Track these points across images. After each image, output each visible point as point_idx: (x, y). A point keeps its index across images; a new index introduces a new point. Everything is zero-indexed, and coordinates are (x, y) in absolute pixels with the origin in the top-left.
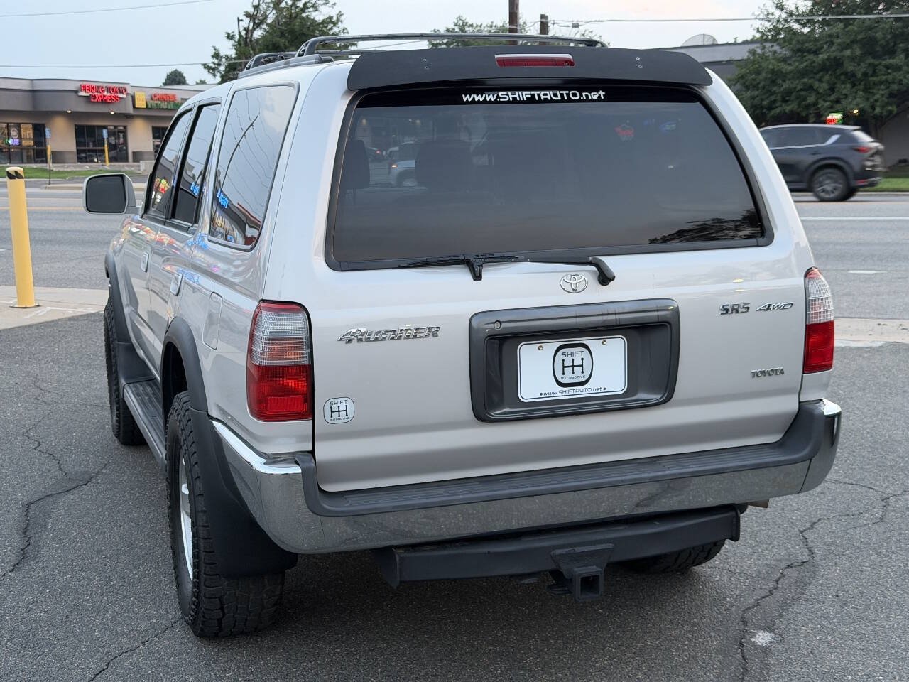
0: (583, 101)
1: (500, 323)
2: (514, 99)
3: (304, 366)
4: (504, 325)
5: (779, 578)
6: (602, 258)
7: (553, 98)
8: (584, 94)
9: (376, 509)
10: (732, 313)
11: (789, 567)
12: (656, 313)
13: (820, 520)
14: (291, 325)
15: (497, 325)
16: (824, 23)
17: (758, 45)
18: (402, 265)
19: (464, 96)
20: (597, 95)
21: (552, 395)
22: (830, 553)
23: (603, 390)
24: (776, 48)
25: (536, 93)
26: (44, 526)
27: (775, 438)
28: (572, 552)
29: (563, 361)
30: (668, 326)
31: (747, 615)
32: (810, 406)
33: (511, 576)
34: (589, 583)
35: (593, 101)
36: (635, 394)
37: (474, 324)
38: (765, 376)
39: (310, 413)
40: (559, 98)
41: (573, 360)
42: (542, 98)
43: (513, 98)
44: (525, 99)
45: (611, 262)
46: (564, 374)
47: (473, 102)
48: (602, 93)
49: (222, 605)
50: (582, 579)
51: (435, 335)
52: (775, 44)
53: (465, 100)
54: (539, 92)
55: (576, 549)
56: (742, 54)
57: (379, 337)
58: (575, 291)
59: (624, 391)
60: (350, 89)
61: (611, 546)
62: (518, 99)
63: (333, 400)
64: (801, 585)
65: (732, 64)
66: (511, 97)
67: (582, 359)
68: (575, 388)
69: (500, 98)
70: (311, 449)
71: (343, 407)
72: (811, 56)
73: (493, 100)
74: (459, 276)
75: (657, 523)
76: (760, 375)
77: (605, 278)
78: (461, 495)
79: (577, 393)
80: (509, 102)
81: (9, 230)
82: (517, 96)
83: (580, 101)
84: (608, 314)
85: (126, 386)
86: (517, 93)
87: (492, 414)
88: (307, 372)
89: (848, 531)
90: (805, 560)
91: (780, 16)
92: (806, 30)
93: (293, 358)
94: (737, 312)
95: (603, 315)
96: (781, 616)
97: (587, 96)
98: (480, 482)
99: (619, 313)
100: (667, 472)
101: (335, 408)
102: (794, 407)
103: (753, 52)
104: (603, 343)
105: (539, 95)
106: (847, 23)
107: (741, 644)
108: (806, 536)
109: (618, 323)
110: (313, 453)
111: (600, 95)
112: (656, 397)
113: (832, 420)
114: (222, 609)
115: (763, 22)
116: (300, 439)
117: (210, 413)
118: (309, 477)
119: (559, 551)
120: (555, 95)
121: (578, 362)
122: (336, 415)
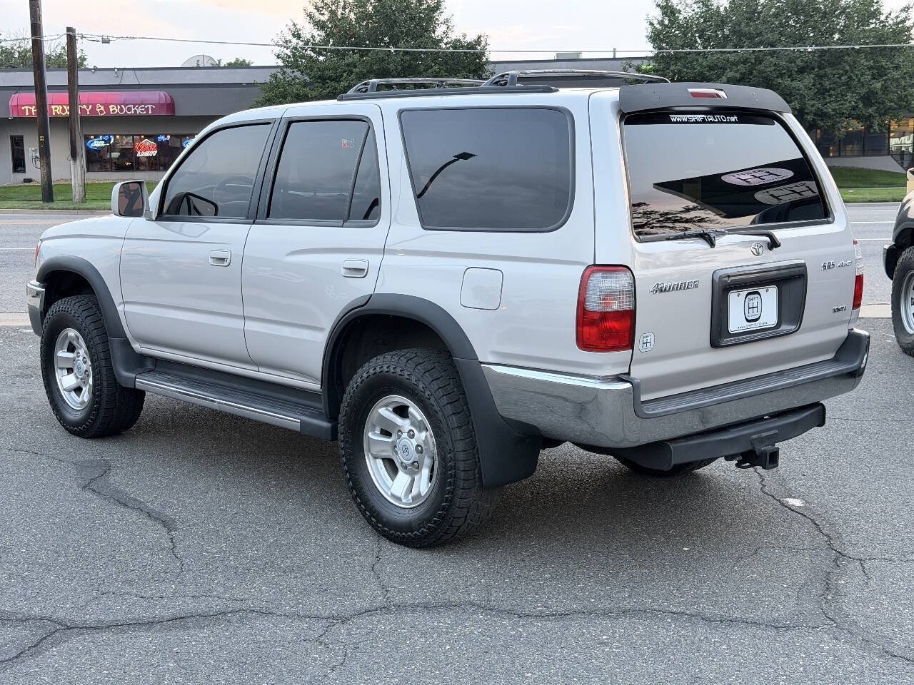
0: (728, 122)
3: (630, 311)
4: (731, 278)
6: (774, 231)
12: (798, 269)
15: (727, 278)
16: (337, 52)
17: (279, 70)
18: (670, 238)
19: (671, 117)
20: (734, 119)
23: (766, 324)
24: (298, 74)
25: (705, 116)
27: (831, 356)
28: (760, 437)
29: (749, 304)
30: (802, 278)
31: (767, 491)
32: (854, 331)
35: (732, 122)
36: (781, 326)
37: (714, 278)
38: (838, 311)
41: (753, 303)
42: (709, 120)
43: (695, 120)
44: (701, 121)
46: (749, 313)
47: (677, 122)
48: (736, 117)
50: (770, 454)
51: (696, 286)
52: (295, 70)
53: (672, 120)
55: (762, 434)
56: (264, 78)
58: (758, 254)
59: (776, 324)
61: (777, 431)
62: (698, 121)
63: (645, 335)
65: (256, 86)
67: (757, 302)
68: (754, 323)
69: (689, 119)
70: (628, 371)
71: (650, 340)
72: (333, 84)
73: (686, 120)
74: (702, 246)
76: (836, 311)
79: (755, 326)
80: (694, 123)
82: (697, 118)
85: (139, 376)
87: (720, 341)
88: (631, 315)
91: (298, 43)
92: (321, 58)
94: (829, 268)
96: (788, 490)
97: (729, 119)
101: (645, 341)
102: (845, 333)
103: (275, 77)
104: (767, 290)
105: (707, 118)
106: (363, 54)
107: (787, 507)
110: (629, 374)
112: (793, 327)
115: (282, 49)
116: (621, 364)
117: (480, 360)
118: (636, 389)
119: (754, 437)
120: (714, 118)
121: (755, 305)
122: (645, 346)
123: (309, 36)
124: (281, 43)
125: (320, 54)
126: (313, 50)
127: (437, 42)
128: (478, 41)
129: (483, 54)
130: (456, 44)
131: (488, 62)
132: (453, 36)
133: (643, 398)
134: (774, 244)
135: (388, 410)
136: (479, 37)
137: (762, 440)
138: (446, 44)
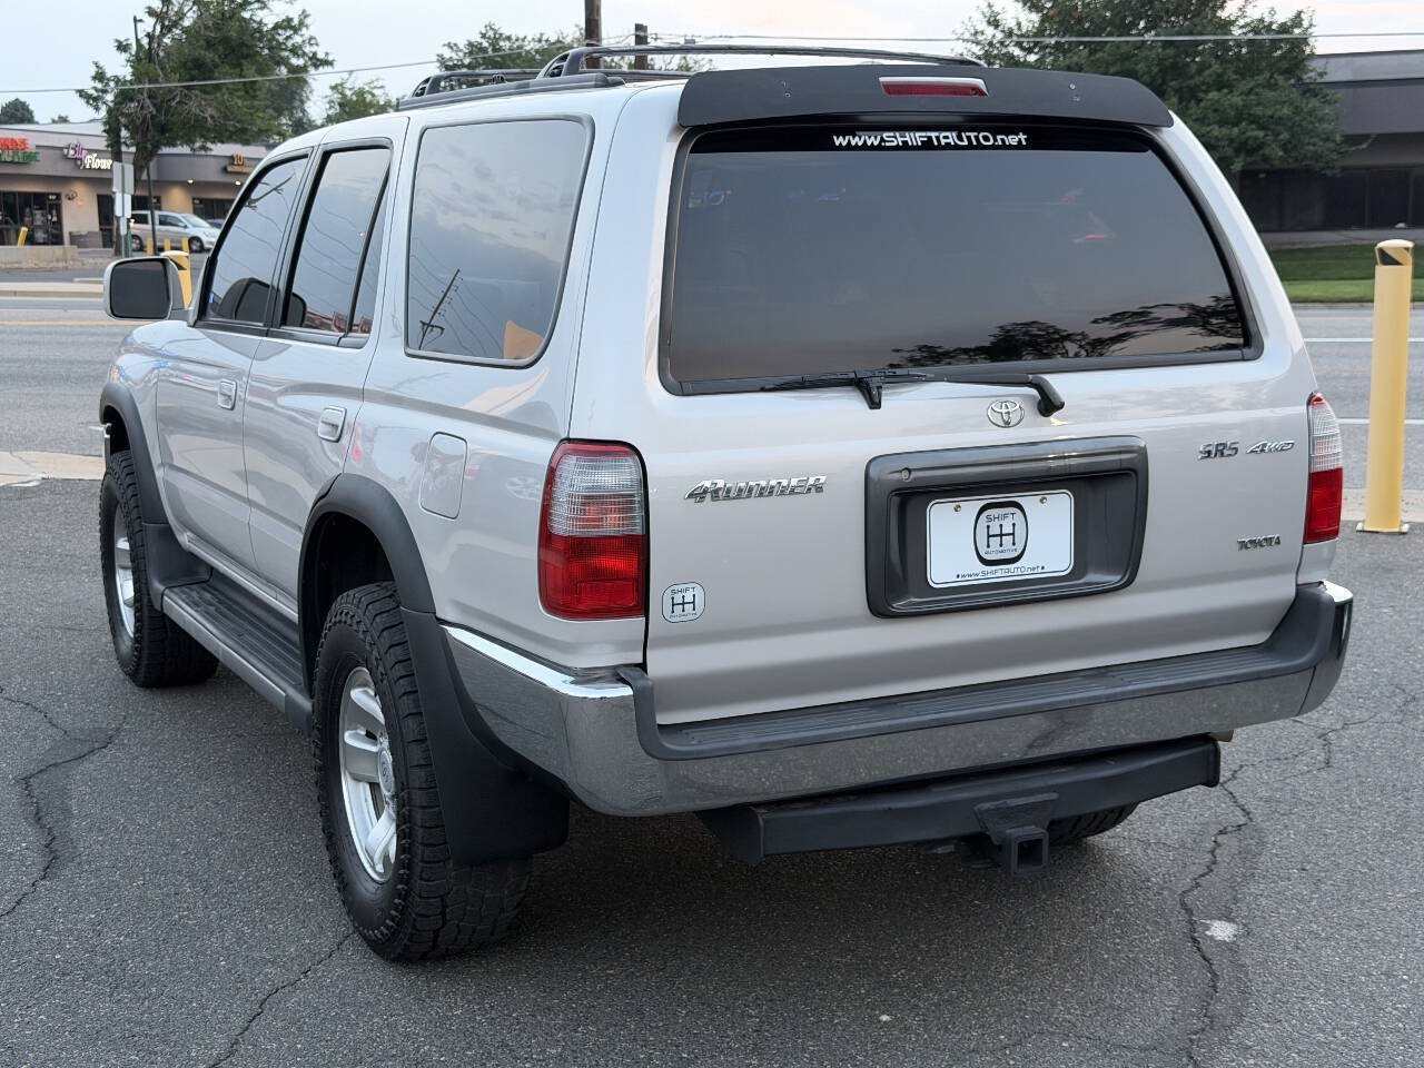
0: (998, 147)
1: (910, 471)
2: (905, 143)
3: (636, 537)
4: (914, 475)
5: (1215, 849)
6: (1047, 377)
7: (958, 142)
8: (999, 137)
9: (737, 747)
10: (1215, 456)
11: (1221, 832)
12: (1117, 457)
13: (1241, 767)
14: (613, 477)
15: (905, 475)
16: (1058, 47)
18: (767, 387)
19: (835, 138)
20: (1017, 140)
21: (973, 578)
22: (1273, 813)
23: (1040, 571)
25: (933, 135)
26: (67, 811)
27: (1260, 638)
28: (1004, 806)
29: (988, 527)
30: (1134, 475)
31: (1188, 900)
32: (1312, 590)
33: (918, 844)
34: (1029, 851)
35: (1011, 147)
36: (1084, 575)
37: (873, 473)
38: (1255, 547)
39: (643, 608)
40: (966, 143)
41: (1001, 526)
42: (943, 142)
43: (903, 142)
44: (920, 144)
45: (1060, 383)
46: (988, 546)
47: (849, 147)
48: (1022, 137)
49: (444, 907)
50: (1021, 845)
51: (819, 491)
53: (837, 143)
54: (937, 134)
55: (1009, 801)
58: (1007, 424)
59: (1068, 571)
60: (680, 126)
61: (1054, 796)
62: (910, 144)
63: (675, 588)
66: (900, 139)
67: (1014, 525)
68: (1004, 567)
69: (885, 141)
70: (640, 660)
71: (689, 598)
73: (876, 143)
74: (848, 404)
75: (1112, 763)
76: (1249, 546)
79: (1007, 574)
80: (897, 148)
82: (907, 139)
83: (993, 147)
85: (167, 592)
86: (907, 134)
87: (895, 605)
88: (638, 546)
89: (1287, 781)
90: (1241, 823)
91: (994, 36)
92: (1032, 58)
93: (612, 525)
94: (1222, 455)
95: (1047, 459)
96: (1236, 900)
97: (1003, 140)
98: (873, 707)
99: (1069, 457)
100: (1130, 688)
101: (678, 599)
102: (1290, 592)
104: (1041, 501)
105: (938, 138)
107: (1194, 940)
108: (1231, 790)
109: (1067, 472)
110: (643, 666)
111: (1020, 140)
112: (1114, 579)
113: (1344, 608)
114: (443, 914)
115: (969, 45)
116: (625, 646)
117: (439, 615)
118: (645, 701)
119: (986, 805)
120: (961, 139)
121: (1007, 529)
122: (678, 609)
123: (1012, 24)
124: (967, 36)
125: (1029, 51)
126: (1019, 44)
127: (1226, 25)
128: (1297, 20)
129: (1305, 41)
130: (1259, 27)
131: (1312, 56)
132: (1253, 14)
133: (662, 719)
134: (1048, 405)
135: (366, 693)
136: (1299, 13)
137: (1009, 814)
138: (1242, 27)
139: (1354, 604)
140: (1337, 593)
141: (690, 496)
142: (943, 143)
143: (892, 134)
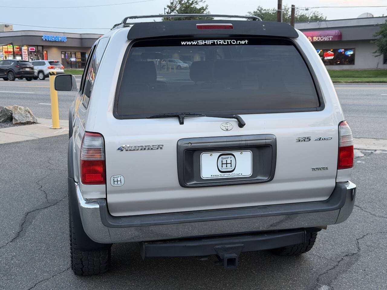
0: (238, 45)
1: (191, 143)
3: (102, 161)
4: (192, 145)
5: (340, 261)
6: (240, 115)
7: (223, 43)
8: (238, 42)
9: (133, 225)
10: (302, 141)
11: (346, 255)
12: (264, 141)
13: (367, 234)
14: (97, 143)
15: (190, 145)
18: (148, 117)
19: (182, 42)
20: (244, 42)
21: (215, 176)
22: (368, 250)
23: (241, 175)
25: (215, 41)
26: (31, 223)
27: (325, 198)
28: (224, 247)
29: (222, 161)
30: (271, 146)
31: (320, 278)
32: (341, 185)
33: (196, 257)
34: (231, 261)
35: (242, 44)
36: (256, 177)
37: (179, 144)
38: (318, 170)
39: (104, 182)
40: (226, 43)
41: (227, 161)
43: (205, 43)
44: (210, 44)
45: (244, 117)
46: (222, 167)
47: (186, 45)
48: (246, 41)
49: (82, 262)
50: (228, 259)
51: (161, 148)
53: (182, 44)
54: (217, 41)
55: (226, 246)
57: (135, 149)
58: (227, 130)
59: (251, 175)
60: (129, 39)
61: (243, 245)
62: (207, 44)
63: (114, 176)
64: (349, 264)
65: (378, 26)
66: (204, 42)
67: (231, 161)
68: (228, 173)
69: (199, 43)
70: (105, 197)
71: (119, 179)
73: (195, 44)
74: (173, 123)
75: (266, 235)
76: (316, 169)
77: (241, 125)
78: (173, 219)
79: (229, 176)
80: (203, 45)
81: (50, 95)
82: (207, 42)
83: (236, 44)
84: (242, 141)
86: (207, 41)
87: (188, 184)
88: (103, 163)
89: (379, 240)
90: (355, 253)
93: (98, 157)
94: (305, 141)
95: (239, 141)
96: (335, 279)
97: (239, 42)
98: (184, 214)
99: (247, 140)
100: (270, 213)
101: (116, 180)
104: (241, 153)
105: (217, 42)
108: (359, 242)
109: (246, 145)
110: (106, 199)
111: (245, 42)
112: (266, 178)
113: (351, 191)
114: (82, 264)
116: (102, 192)
117: (75, 179)
118: (102, 209)
119: (217, 247)
120: (225, 42)
121: (229, 162)
122: (116, 183)
137: (227, 250)
139: (357, 190)
140: (351, 186)
141: (119, 149)
142: (218, 44)
143: (201, 41)
